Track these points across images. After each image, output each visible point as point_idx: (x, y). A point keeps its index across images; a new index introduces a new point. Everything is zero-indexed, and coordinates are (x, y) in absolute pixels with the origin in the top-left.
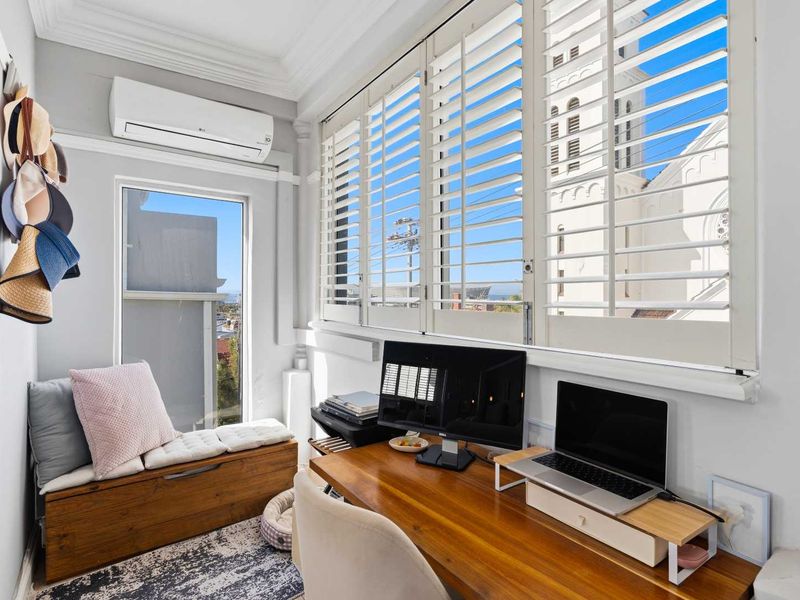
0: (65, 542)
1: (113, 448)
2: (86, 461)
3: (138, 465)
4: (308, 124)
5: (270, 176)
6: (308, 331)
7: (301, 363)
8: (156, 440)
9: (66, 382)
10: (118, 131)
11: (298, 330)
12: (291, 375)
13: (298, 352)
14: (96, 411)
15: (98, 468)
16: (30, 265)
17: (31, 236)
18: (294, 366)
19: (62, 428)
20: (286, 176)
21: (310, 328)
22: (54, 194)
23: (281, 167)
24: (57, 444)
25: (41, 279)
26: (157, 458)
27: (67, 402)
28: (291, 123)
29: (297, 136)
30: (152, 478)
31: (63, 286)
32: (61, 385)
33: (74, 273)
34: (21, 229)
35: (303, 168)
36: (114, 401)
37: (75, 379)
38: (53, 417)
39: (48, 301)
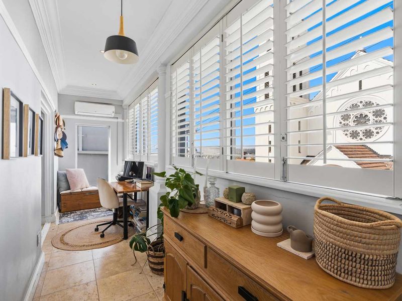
0: (65, 204)
1: (75, 186)
2: (69, 189)
3: (81, 190)
4: (126, 106)
5: (116, 120)
8: (84, 186)
9: (65, 172)
10: (76, 113)
14: (71, 178)
15: (72, 190)
16: (60, 147)
17: (60, 141)
19: (64, 181)
20: (120, 120)
22: (63, 132)
23: (118, 118)
24: (63, 184)
25: (61, 149)
26: (85, 189)
27: (65, 176)
28: (121, 106)
29: (123, 109)
30: (83, 193)
31: (65, 150)
33: (67, 147)
34: (58, 140)
35: (125, 117)
36: (75, 176)
37: (67, 170)
38: (62, 178)
39: (62, 153)
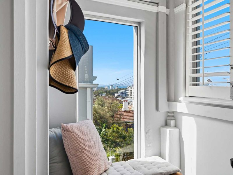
5: (154, 9)
6: (178, 103)
7: (172, 123)
9: (58, 131)
11: (170, 103)
12: (168, 130)
13: (168, 116)
18: (167, 124)
19: (58, 159)
20: (162, 9)
21: (180, 102)
23: (159, 3)
32: (55, 133)
35: (171, 4)
37: (65, 129)
